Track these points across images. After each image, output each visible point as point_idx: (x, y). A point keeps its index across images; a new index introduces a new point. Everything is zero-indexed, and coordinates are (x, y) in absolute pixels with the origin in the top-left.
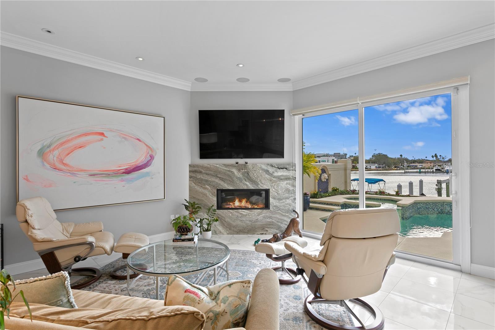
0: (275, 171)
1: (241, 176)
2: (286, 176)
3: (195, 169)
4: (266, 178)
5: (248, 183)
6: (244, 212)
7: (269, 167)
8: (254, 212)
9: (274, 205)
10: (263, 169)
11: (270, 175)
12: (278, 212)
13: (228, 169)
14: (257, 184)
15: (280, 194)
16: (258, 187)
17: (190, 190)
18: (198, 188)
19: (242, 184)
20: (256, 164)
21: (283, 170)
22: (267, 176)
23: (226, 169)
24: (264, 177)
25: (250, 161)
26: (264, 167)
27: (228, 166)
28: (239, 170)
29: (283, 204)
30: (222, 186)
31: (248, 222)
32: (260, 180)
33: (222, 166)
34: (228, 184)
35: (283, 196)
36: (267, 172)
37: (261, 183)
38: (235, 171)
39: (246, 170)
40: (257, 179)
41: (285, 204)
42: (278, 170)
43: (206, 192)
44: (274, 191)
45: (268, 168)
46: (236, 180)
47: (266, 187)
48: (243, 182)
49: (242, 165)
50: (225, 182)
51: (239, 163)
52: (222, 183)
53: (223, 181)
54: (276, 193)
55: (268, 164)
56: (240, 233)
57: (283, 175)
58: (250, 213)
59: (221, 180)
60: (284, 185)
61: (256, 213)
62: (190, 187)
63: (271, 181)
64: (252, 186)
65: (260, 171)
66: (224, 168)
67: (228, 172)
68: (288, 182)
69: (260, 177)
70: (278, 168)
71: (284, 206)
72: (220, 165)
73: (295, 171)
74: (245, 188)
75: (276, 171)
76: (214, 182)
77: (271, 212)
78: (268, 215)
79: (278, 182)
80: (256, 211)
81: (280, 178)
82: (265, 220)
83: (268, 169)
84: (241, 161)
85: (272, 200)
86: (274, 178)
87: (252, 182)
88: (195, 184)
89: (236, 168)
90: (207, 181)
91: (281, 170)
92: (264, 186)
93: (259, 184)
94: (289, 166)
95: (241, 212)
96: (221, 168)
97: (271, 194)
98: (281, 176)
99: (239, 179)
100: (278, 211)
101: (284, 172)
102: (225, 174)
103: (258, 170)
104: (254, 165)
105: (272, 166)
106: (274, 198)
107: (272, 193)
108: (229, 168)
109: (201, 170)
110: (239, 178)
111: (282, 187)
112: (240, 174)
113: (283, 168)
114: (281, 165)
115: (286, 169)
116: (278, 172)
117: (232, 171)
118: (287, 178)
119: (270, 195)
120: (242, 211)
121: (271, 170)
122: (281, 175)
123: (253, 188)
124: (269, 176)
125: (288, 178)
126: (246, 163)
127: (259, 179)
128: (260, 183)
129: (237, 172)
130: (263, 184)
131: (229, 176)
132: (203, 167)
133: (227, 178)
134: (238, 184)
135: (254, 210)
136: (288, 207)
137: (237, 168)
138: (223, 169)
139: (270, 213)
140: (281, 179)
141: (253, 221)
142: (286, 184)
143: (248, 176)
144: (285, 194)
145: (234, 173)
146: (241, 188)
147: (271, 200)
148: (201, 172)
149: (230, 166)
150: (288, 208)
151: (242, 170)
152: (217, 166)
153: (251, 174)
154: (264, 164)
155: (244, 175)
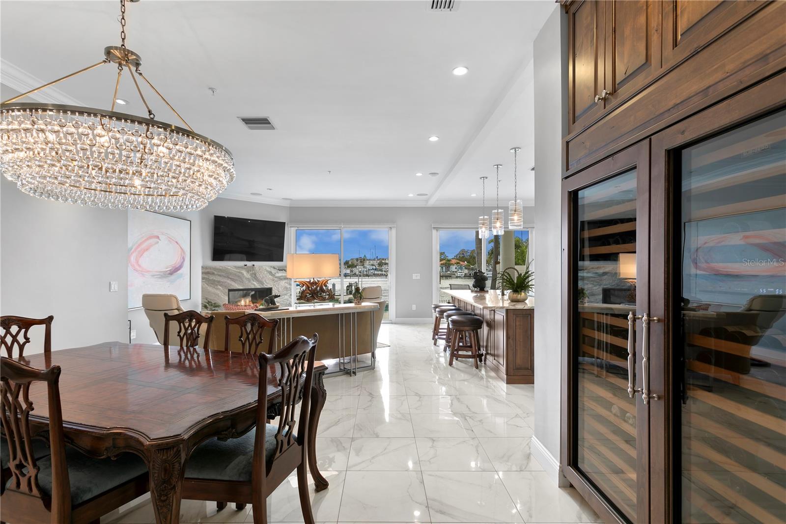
1: (250, 277)
2: (285, 276)
3: (207, 270)
4: (270, 278)
5: (255, 283)
7: (272, 269)
10: (267, 271)
11: (273, 275)
14: (262, 284)
16: (263, 286)
17: (202, 291)
18: (210, 289)
19: (251, 284)
20: (262, 267)
22: (270, 276)
23: (237, 270)
24: (268, 277)
25: (257, 264)
26: (269, 269)
27: (239, 268)
28: (248, 272)
30: (232, 286)
32: (265, 280)
33: (233, 268)
34: (238, 284)
35: (282, 293)
36: (270, 273)
37: (266, 282)
38: (245, 273)
39: (253, 272)
40: (263, 279)
41: (284, 299)
42: (279, 271)
43: (218, 292)
44: (276, 289)
46: (246, 280)
47: (269, 286)
48: (251, 282)
49: (250, 267)
50: (236, 282)
51: (248, 265)
52: (233, 283)
53: (234, 281)
54: (278, 292)
55: (271, 267)
59: (232, 280)
60: (283, 284)
62: (202, 288)
63: (273, 280)
65: (265, 273)
66: (235, 269)
67: (238, 274)
68: (286, 281)
69: (265, 277)
72: (231, 267)
74: (253, 287)
75: (277, 272)
76: (226, 282)
79: (279, 282)
83: (271, 271)
84: (249, 264)
86: (276, 278)
87: (258, 281)
88: (208, 285)
89: (244, 270)
90: (219, 282)
91: (281, 271)
93: (264, 284)
96: (232, 270)
99: (248, 280)
101: (283, 273)
102: (235, 275)
103: (263, 272)
104: (260, 267)
105: (274, 268)
107: (274, 291)
108: (239, 270)
109: (214, 271)
110: (248, 278)
111: (282, 286)
112: (249, 275)
113: (282, 269)
114: (281, 267)
115: (285, 270)
117: (241, 273)
121: (273, 271)
122: (281, 275)
123: (259, 287)
124: (272, 277)
126: (254, 265)
131: (239, 277)
132: (215, 269)
133: (237, 279)
134: (247, 284)
136: (286, 301)
137: (246, 270)
138: (234, 271)
140: (281, 279)
142: (285, 283)
143: (255, 277)
144: (284, 291)
145: (243, 274)
146: (250, 288)
148: (213, 274)
151: (250, 271)
152: (229, 268)
153: (258, 275)
154: (268, 266)
155: (252, 276)
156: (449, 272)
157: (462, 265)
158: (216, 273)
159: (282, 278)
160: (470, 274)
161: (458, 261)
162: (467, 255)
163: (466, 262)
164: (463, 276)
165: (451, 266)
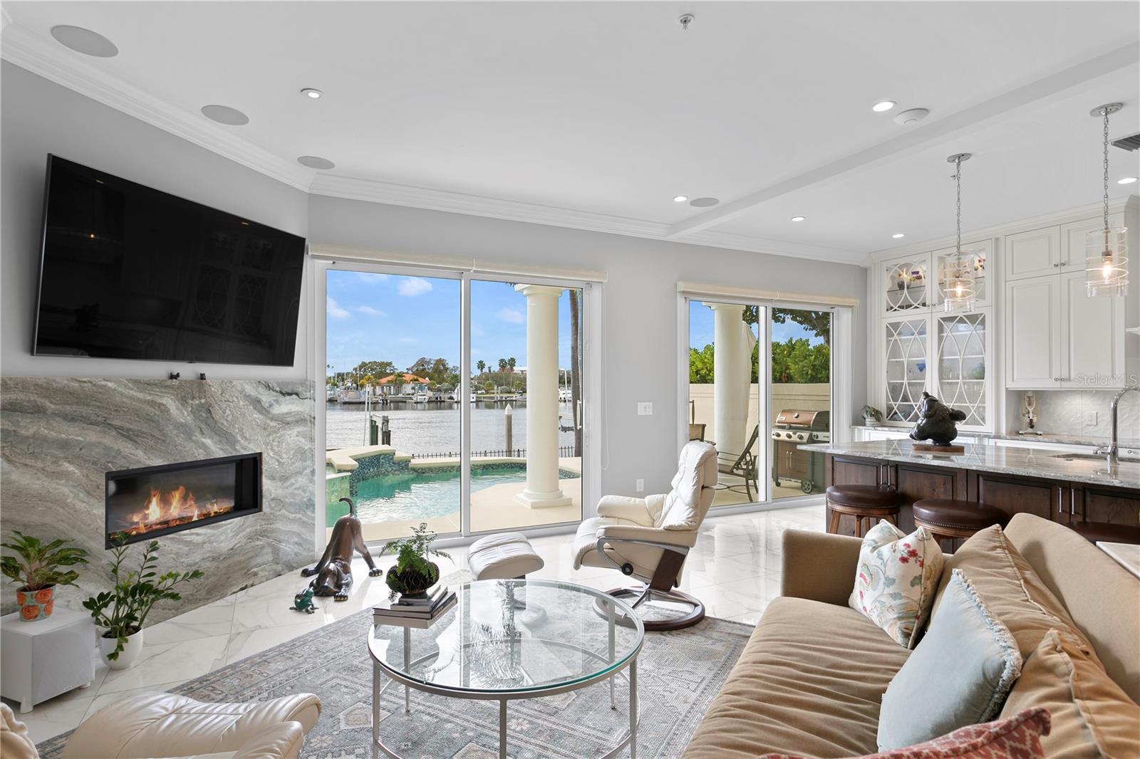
0: (274, 401)
1: (190, 419)
2: (298, 413)
3: (13, 396)
4: (254, 423)
5: (208, 441)
6: (197, 534)
7: (261, 390)
8: (223, 528)
9: (272, 497)
10: (247, 397)
11: (264, 412)
12: (280, 513)
13: (149, 398)
14: (232, 441)
15: (284, 463)
16: (236, 450)
19: (192, 444)
20: (231, 382)
21: (291, 397)
22: (257, 415)
23: (140, 395)
24: (250, 418)
25: (215, 371)
26: (250, 390)
27: (149, 388)
28: (183, 401)
29: (290, 490)
30: (124, 458)
31: (208, 564)
32: (241, 430)
33: (126, 386)
34: (148, 449)
35: (291, 468)
36: (256, 403)
37: (242, 436)
38: (170, 403)
39: (203, 401)
40: (234, 426)
41: (295, 489)
42: (281, 398)
43: (62, 488)
44: (272, 458)
45: (259, 393)
46: (175, 432)
47: (254, 448)
48: (194, 438)
49: (192, 382)
50: (136, 442)
51: (182, 377)
52: (127, 447)
53: (131, 440)
54: (277, 463)
55: (259, 382)
56: (186, 608)
57: (291, 413)
58: (213, 535)
59: (122, 435)
60: (292, 438)
61: (229, 531)
63: (265, 429)
64: (222, 449)
65: (241, 403)
66: (135, 394)
67: (148, 409)
68: (301, 429)
69: (241, 420)
70: (281, 393)
71: (293, 495)
72: (118, 382)
73: (315, 400)
74: (201, 456)
75: (277, 402)
76: (96, 446)
77: (265, 517)
78: (259, 527)
79: (282, 432)
80: (231, 523)
81: (284, 421)
82: (252, 544)
83: (260, 397)
84: (187, 370)
85: (269, 482)
86: (272, 419)
87: (219, 435)
89: (173, 394)
90: (64, 445)
91: (288, 398)
92: (251, 446)
93: (238, 441)
94: (302, 386)
95: (188, 538)
96: (122, 394)
97: (265, 467)
98: (287, 414)
99: (184, 428)
100: (280, 510)
101: (293, 404)
102: (136, 412)
103: (235, 399)
104: (226, 383)
105: (268, 387)
106: (272, 478)
107: (268, 465)
108: (150, 394)
109: (40, 400)
110: (183, 425)
111: (289, 444)
112: (186, 413)
113: (290, 392)
114: (288, 384)
115: (297, 394)
116: (280, 405)
117: (160, 405)
118: (300, 420)
119: (264, 471)
120: (192, 534)
121: (266, 397)
122: (286, 411)
123: (221, 455)
124: (261, 416)
125: (302, 420)
126: (202, 377)
127: (237, 426)
128: (239, 438)
129: (177, 409)
130: (246, 439)
131: (150, 420)
132: (47, 389)
133: (144, 430)
134: (179, 448)
135: (223, 522)
136: (300, 495)
137: (177, 395)
138: (131, 398)
139: (264, 520)
140: (288, 424)
141: (222, 558)
142: (297, 436)
143: (206, 416)
144: (295, 464)
145: (168, 411)
146: (189, 459)
147: (267, 484)
148: (38, 411)
149: (155, 385)
150: (300, 497)
151: (193, 398)
152: (110, 384)
153: (217, 413)
154: (249, 380)
155: (197, 417)
156: (400, 395)
157: (423, 383)
158: (51, 407)
159: (289, 419)
160: (437, 398)
161: (416, 377)
162: (429, 368)
163: (427, 379)
164: (427, 400)
165: (404, 386)
